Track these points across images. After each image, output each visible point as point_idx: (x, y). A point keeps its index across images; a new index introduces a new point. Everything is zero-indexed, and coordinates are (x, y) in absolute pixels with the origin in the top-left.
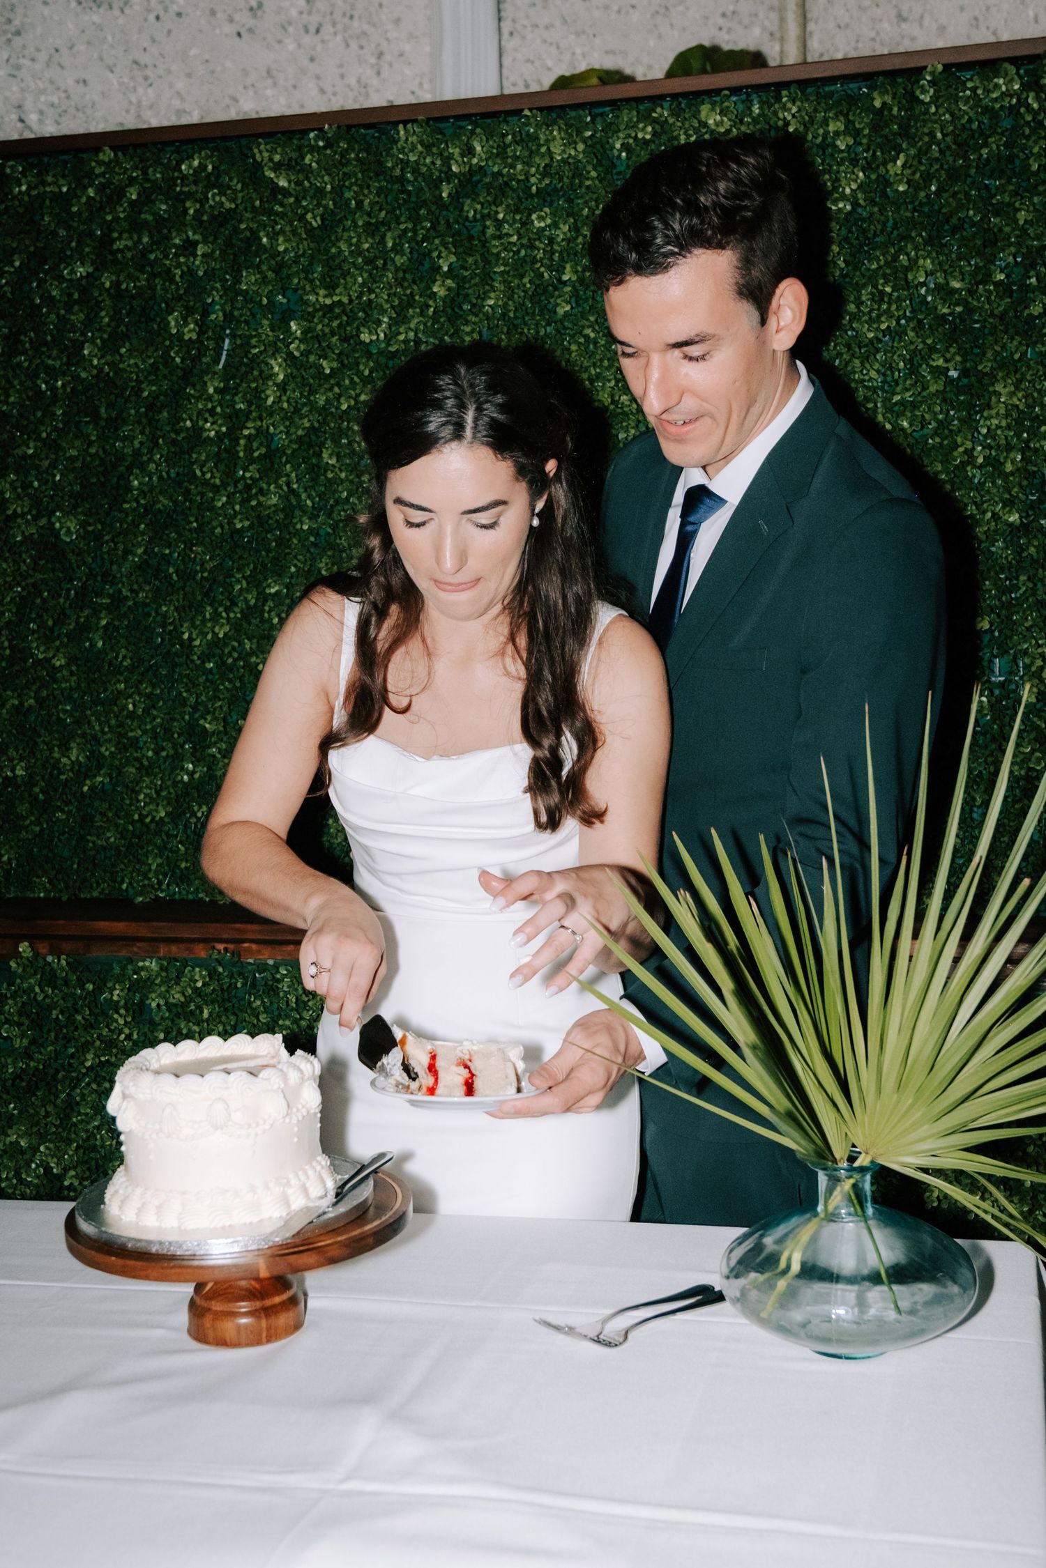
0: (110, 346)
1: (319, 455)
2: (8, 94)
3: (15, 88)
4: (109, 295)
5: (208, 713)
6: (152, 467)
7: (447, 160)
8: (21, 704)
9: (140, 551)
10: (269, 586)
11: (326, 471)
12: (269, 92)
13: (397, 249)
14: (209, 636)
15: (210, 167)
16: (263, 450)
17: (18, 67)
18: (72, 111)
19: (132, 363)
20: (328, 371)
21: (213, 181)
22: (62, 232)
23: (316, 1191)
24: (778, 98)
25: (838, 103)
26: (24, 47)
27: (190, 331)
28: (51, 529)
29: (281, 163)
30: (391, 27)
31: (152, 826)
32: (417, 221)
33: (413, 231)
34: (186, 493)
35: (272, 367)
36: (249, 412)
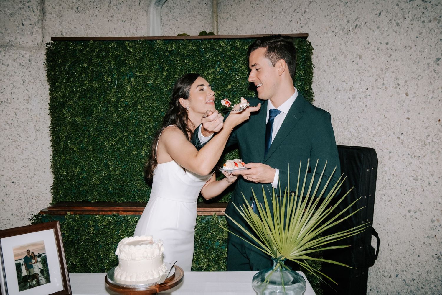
0: (91, 81)
1: (137, 106)
2: (59, 29)
3: (61, 28)
4: (91, 71)
5: (109, 160)
6: (99, 108)
7: (167, 48)
8: (65, 158)
9: (95, 125)
10: (125, 134)
11: (138, 110)
13: (156, 65)
14: (111, 144)
15: (115, 46)
16: (124, 105)
17: (62, 23)
18: (73, 33)
19: (95, 85)
20: (140, 89)
21: (116, 49)
22: (81, 57)
23: (164, 271)
24: (235, 41)
25: (246, 43)
26: (63, 19)
27: (109, 79)
28: (75, 120)
29: (131, 46)
30: (139, 22)
31: (96, 185)
32: (160, 59)
33: (159, 62)
34: (106, 113)
35: (127, 88)
36: (122, 97)
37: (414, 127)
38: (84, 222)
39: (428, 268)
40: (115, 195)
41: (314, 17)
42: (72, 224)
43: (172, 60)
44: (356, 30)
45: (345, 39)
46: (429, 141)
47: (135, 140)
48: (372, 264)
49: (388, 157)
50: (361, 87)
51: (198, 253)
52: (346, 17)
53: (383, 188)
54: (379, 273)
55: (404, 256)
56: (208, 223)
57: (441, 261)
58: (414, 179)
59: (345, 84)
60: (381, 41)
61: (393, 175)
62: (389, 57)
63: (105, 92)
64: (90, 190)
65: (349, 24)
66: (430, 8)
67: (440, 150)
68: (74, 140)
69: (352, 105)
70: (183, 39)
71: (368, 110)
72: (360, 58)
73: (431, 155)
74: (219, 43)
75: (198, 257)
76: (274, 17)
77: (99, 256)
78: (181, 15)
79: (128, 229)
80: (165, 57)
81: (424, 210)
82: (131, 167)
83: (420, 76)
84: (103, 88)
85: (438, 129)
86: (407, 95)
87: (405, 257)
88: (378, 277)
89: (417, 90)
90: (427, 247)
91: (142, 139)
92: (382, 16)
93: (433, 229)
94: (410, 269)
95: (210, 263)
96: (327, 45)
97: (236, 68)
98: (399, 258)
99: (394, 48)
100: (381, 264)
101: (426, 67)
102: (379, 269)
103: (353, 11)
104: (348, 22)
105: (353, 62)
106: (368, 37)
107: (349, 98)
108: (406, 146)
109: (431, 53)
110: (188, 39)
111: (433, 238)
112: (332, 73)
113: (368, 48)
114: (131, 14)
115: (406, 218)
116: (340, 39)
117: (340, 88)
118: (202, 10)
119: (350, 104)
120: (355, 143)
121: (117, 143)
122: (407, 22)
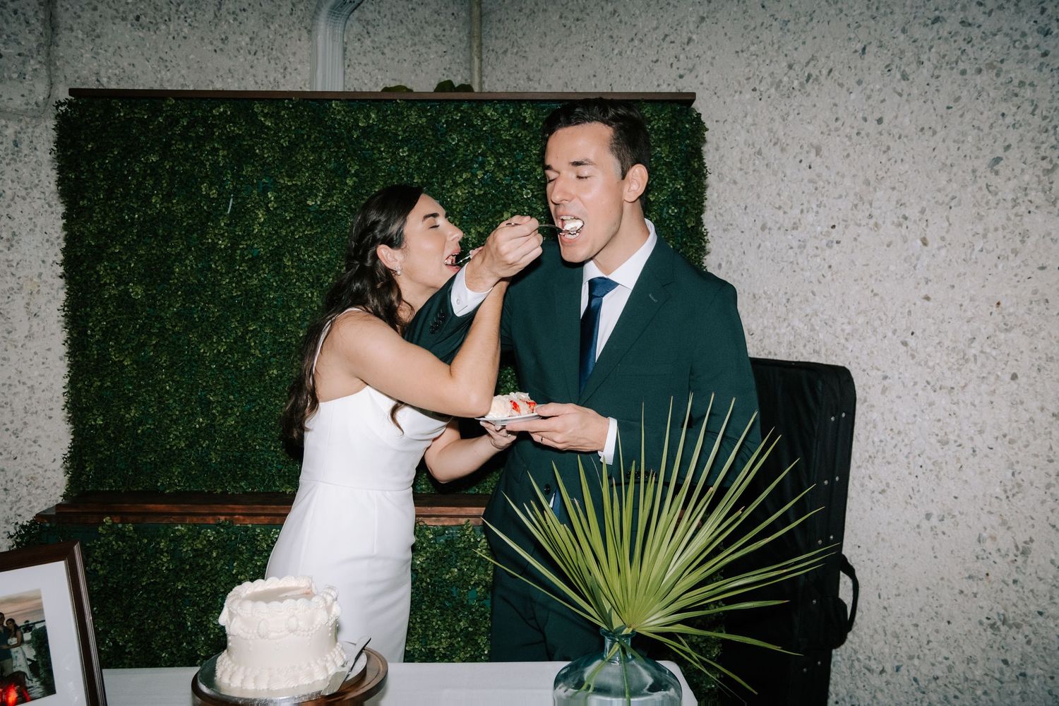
0: (168, 197)
1: (280, 260)
2: (91, 67)
3: (95, 64)
4: (168, 172)
5: (211, 391)
6: (188, 262)
7: (356, 120)
8: (102, 385)
9: (178, 305)
10: (250, 326)
11: (284, 268)
12: (229, 80)
13: (328, 160)
14: (215, 351)
15: (229, 113)
16: (250, 256)
17: (98, 54)
18: (127, 78)
19: (179, 208)
20: (288, 218)
21: (230, 120)
22: (143, 139)
23: (340, 663)
24: (521, 107)
26: (101, 44)
27: (214, 193)
28: (127, 292)
29: (267, 113)
30: (290, 56)
31: (177, 452)
32: (340, 147)
33: (337, 152)
34: (206, 277)
35: (257, 214)
36: (243, 236)
37: (942, 318)
38: (146, 541)
39: (969, 651)
40: (225, 475)
41: (709, 53)
42: (115, 547)
43: (368, 150)
44: (809, 87)
45: (783, 107)
46: (973, 351)
47: (275, 342)
48: (841, 640)
49: (879, 388)
50: (819, 221)
51: (426, 617)
52: (786, 55)
53: (868, 461)
54: (856, 663)
55: (914, 622)
56: (450, 543)
57: (998, 633)
58: (939, 441)
59: (781, 212)
60: (865, 115)
61: (892, 430)
62: (885, 152)
63: (204, 224)
64: (163, 463)
65: (792, 73)
66: (979, 39)
67: (999, 373)
68: (123, 342)
69: (798, 264)
70: (396, 100)
71: (834, 277)
72: (817, 154)
73: (979, 386)
74: (482, 110)
75: (426, 628)
76: (616, 52)
77: (182, 625)
78: (394, 41)
79: (256, 558)
80: (352, 142)
81: (961, 513)
82: (264, 408)
83: (953, 198)
84: (197, 213)
85: (995, 324)
86: (925, 243)
87: (916, 625)
88: (854, 671)
89: (947, 232)
90: (968, 601)
91: (293, 340)
92: (869, 57)
93: (983, 559)
94: (927, 652)
95: (455, 642)
96: (739, 121)
97: (523, 172)
98: (902, 626)
99: (895, 131)
100: (862, 641)
101: (969, 177)
102: (856, 652)
103: (801, 41)
104: (790, 67)
105: (801, 161)
106: (835, 105)
107: (791, 248)
108: (923, 363)
109: (980, 146)
110: (407, 101)
111: (981, 580)
112: (752, 186)
113: (837, 130)
114: (271, 37)
115: (919, 533)
116: (771, 108)
117: (769, 225)
118: (444, 30)
119: (792, 262)
120: (805, 354)
121: (231, 350)
122: (925, 71)
